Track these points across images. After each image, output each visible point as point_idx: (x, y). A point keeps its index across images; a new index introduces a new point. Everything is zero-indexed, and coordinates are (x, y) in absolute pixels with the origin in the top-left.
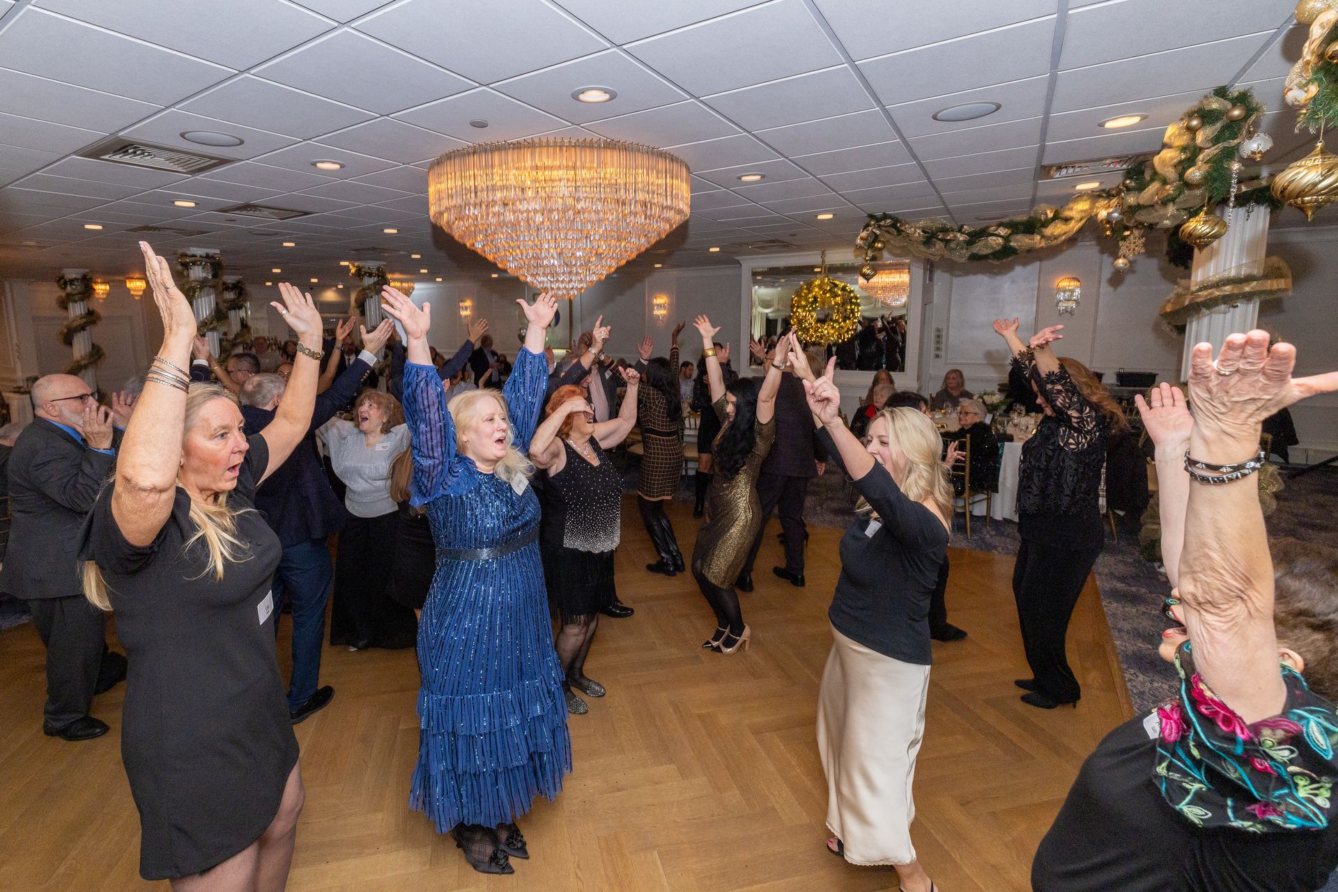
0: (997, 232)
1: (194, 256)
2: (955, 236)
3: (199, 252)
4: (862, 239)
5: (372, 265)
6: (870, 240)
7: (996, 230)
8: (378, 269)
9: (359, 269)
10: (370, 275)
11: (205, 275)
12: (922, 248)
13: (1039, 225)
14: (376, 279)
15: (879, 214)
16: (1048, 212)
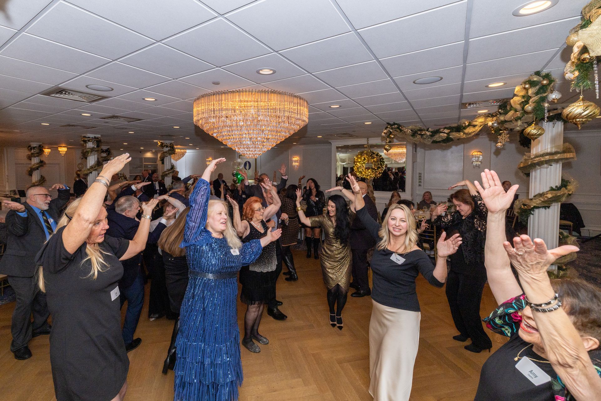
0: (444, 131)
1: (89, 137)
2: (425, 133)
3: (92, 136)
4: (384, 133)
5: (168, 142)
6: (388, 134)
7: (444, 130)
8: (170, 144)
9: (162, 144)
10: (167, 147)
11: (93, 146)
12: (411, 138)
13: (462, 129)
14: (169, 148)
15: (392, 123)
16: (466, 122)
